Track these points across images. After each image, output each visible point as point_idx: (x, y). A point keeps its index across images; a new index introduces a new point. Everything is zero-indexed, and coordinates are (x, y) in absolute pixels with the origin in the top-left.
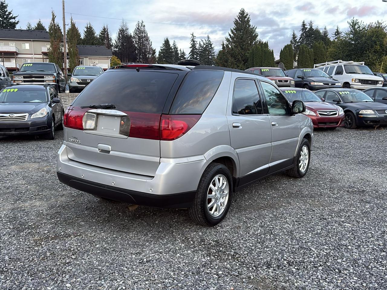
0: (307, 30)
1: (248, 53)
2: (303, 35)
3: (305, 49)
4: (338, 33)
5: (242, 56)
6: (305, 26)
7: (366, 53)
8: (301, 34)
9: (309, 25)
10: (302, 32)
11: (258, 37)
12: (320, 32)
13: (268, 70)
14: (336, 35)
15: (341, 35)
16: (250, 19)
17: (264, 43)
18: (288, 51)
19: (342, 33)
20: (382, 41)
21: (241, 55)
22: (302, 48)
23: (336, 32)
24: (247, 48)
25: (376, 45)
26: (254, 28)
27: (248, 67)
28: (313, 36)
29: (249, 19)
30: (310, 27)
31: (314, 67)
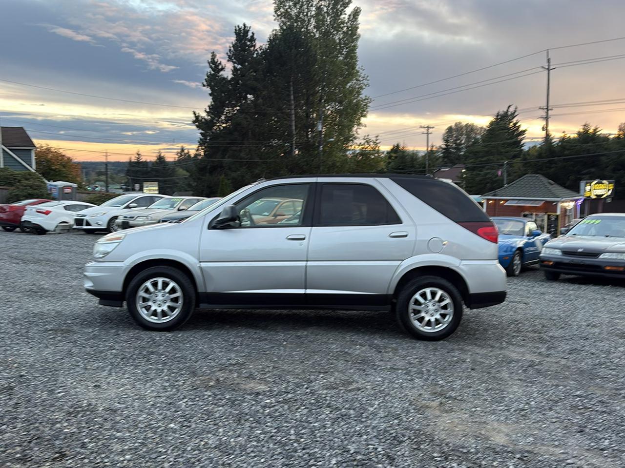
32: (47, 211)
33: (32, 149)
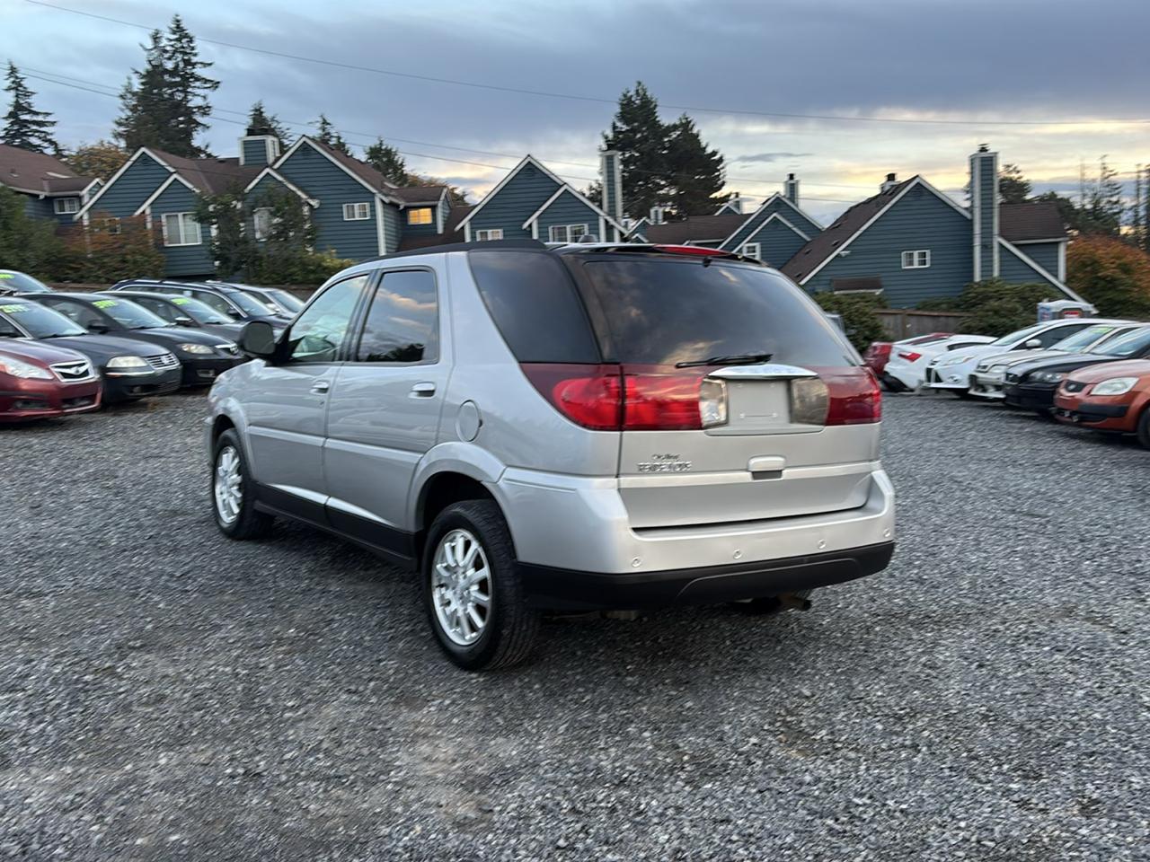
32: (913, 354)
33: (1060, 242)
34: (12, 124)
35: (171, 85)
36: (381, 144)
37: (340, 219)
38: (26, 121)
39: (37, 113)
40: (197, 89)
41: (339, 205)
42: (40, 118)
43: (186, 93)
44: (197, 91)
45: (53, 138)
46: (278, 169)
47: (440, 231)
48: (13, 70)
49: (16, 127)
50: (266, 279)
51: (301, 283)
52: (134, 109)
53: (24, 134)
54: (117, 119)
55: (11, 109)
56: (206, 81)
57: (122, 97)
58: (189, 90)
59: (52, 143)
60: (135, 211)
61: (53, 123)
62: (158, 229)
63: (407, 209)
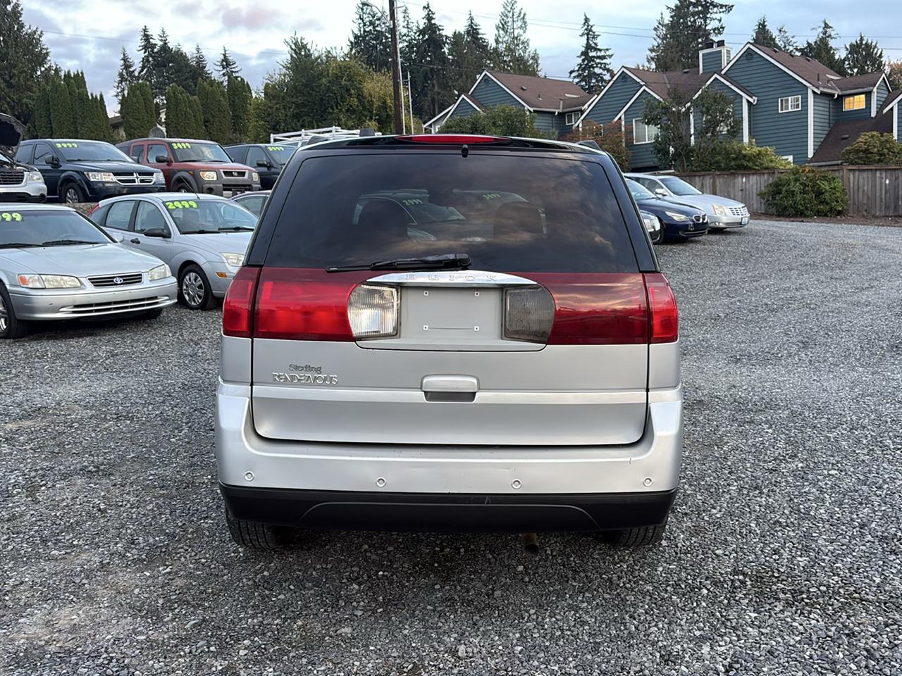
0: (155, 50)
1: (30, 98)
2: (148, 61)
3: (180, 95)
4: (226, 62)
5: (12, 103)
6: (151, 40)
7: (332, 113)
8: (143, 59)
9: (160, 38)
10: (145, 53)
11: (48, 58)
12: (185, 56)
13: (189, 147)
14: (224, 68)
15: (234, 68)
16: (22, 9)
17: (74, 76)
18: (142, 98)
19: (235, 63)
20: (359, 88)
21: (9, 102)
22: (174, 93)
23: (223, 61)
24: (24, 83)
25: (350, 95)
26: (35, 32)
27: (35, 134)
28: (170, 65)
29: (20, 9)
30: (162, 43)
31: (272, 140)
34: (583, 60)
35: (693, 14)
36: (862, 39)
37: (776, 112)
38: (594, 57)
39: (600, 50)
40: (715, 14)
41: (776, 100)
42: (603, 53)
43: (705, 18)
44: (714, 16)
45: (610, 67)
46: (725, 74)
47: (873, 114)
48: (587, 20)
49: (586, 62)
50: (696, 167)
51: (724, 170)
52: (665, 38)
53: (592, 66)
54: (651, 47)
55: (583, 49)
56: (722, 6)
57: (655, 29)
58: (708, 16)
59: (608, 70)
60: (614, 118)
61: (611, 56)
62: (629, 131)
63: (841, 97)
